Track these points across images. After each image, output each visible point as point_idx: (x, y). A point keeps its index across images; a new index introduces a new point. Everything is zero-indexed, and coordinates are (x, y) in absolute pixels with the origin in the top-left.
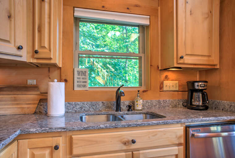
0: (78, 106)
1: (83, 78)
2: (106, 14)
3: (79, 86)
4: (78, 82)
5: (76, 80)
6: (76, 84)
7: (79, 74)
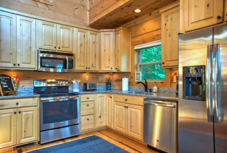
0: (135, 88)
1: (138, 76)
2: (146, 44)
3: (137, 80)
4: (136, 78)
5: (135, 77)
6: (135, 79)
7: (137, 74)
